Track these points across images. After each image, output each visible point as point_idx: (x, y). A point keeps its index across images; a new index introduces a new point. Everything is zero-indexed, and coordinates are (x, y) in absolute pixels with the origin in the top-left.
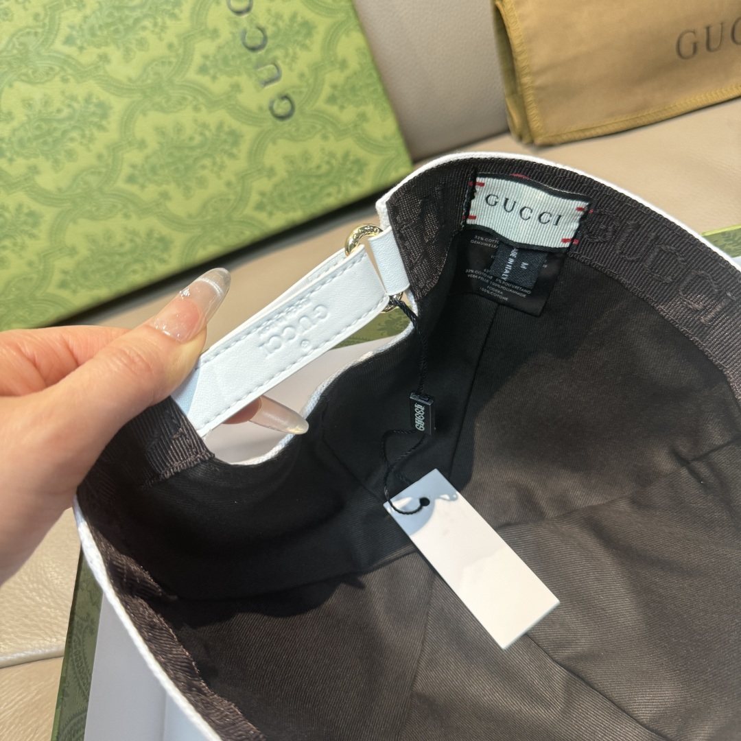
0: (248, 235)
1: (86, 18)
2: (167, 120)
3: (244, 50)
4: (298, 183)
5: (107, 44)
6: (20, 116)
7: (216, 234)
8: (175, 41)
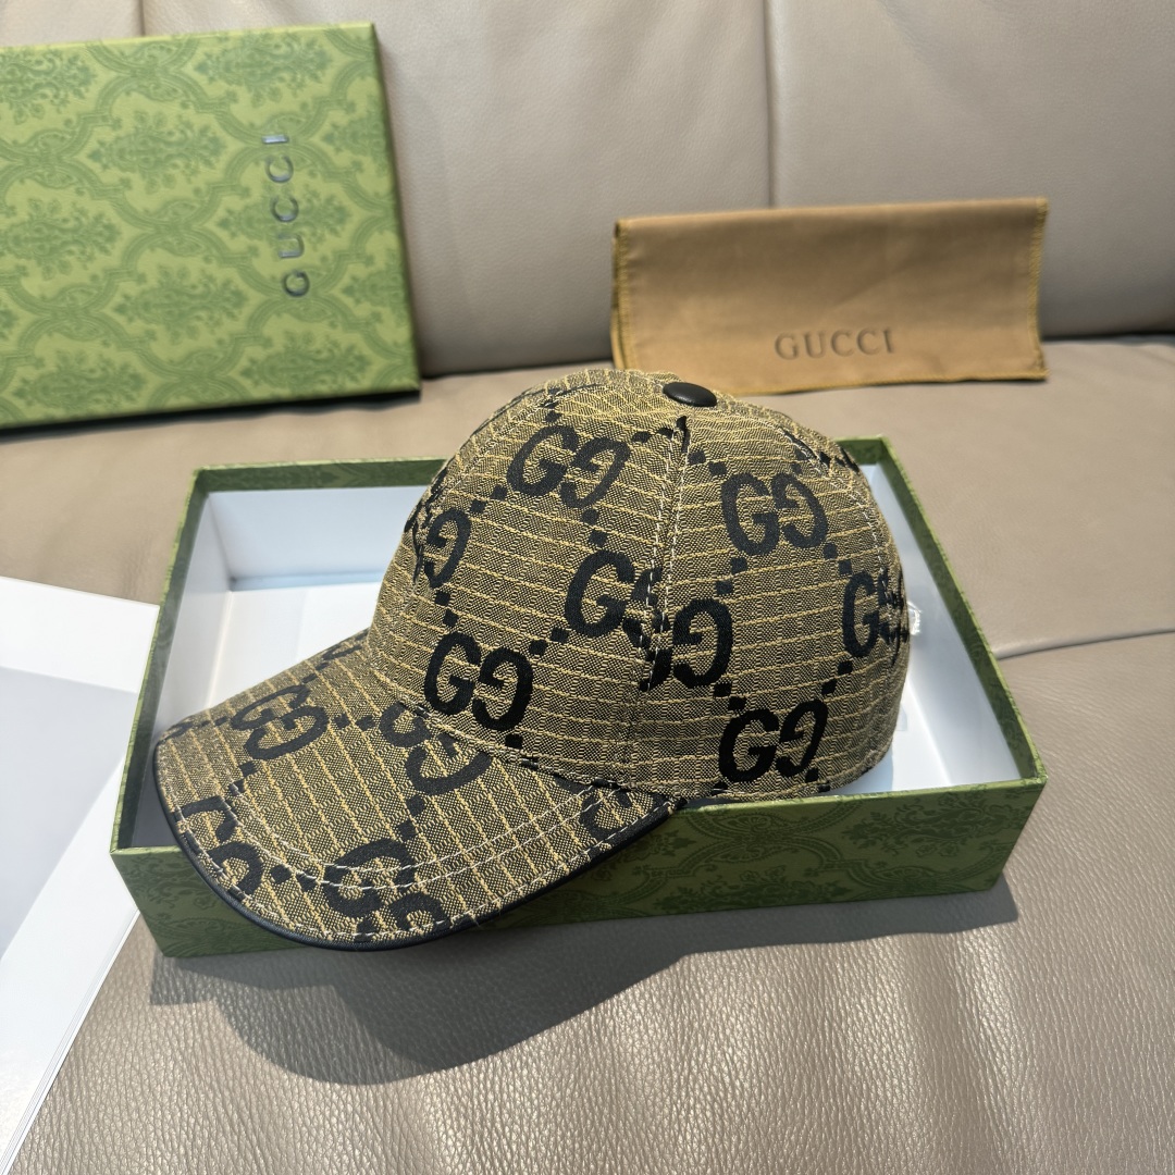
0: (227, 397)
1: (118, 139)
2: (174, 263)
3: (271, 217)
4: (293, 361)
5: (133, 171)
6: (23, 214)
7: (194, 387)
8: (203, 187)
